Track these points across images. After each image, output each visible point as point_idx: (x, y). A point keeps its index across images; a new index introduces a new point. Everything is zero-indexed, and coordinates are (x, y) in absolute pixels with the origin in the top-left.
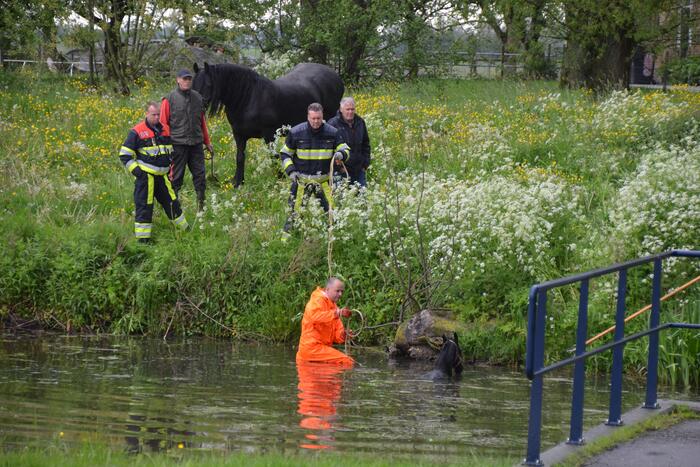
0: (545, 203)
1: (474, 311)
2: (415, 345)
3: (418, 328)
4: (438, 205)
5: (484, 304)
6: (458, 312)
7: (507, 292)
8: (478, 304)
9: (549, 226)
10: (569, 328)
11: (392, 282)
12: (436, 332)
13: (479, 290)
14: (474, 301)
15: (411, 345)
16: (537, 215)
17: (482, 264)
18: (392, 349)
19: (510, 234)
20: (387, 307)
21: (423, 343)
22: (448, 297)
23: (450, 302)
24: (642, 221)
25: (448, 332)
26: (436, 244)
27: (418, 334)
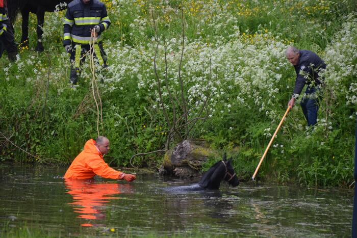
0: (274, 59)
1: (223, 141)
2: (179, 167)
3: (181, 153)
4: (191, 62)
5: (230, 135)
6: (211, 142)
7: (247, 126)
8: (225, 135)
9: (279, 76)
10: (294, 153)
11: (158, 120)
12: (195, 157)
13: (227, 125)
14: (223, 133)
15: (176, 166)
16: (268, 69)
17: (229, 106)
18: (161, 169)
19: (249, 83)
20: (154, 139)
21: (185, 165)
22: (203, 130)
23: (204, 134)
24: (348, 73)
25: (204, 157)
26: (193, 90)
27: (181, 158)
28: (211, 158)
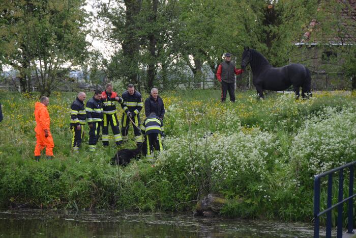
0: (263, 143)
1: (233, 194)
2: (206, 210)
3: (207, 202)
4: (213, 145)
5: (237, 190)
6: (225, 194)
7: (247, 184)
8: (234, 190)
9: (266, 154)
10: (277, 201)
11: (192, 182)
12: (216, 204)
13: (235, 184)
14: (233, 189)
15: (204, 210)
16: (260, 149)
17: (236, 172)
18: (195, 212)
20: (190, 194)
21: (210, 209)
22: (220, 187)
23: (221, 190)
24: (308, 151)
25: (221, 204)
26: (213, 163)
27: (207, 205)
28: (226, 205)
